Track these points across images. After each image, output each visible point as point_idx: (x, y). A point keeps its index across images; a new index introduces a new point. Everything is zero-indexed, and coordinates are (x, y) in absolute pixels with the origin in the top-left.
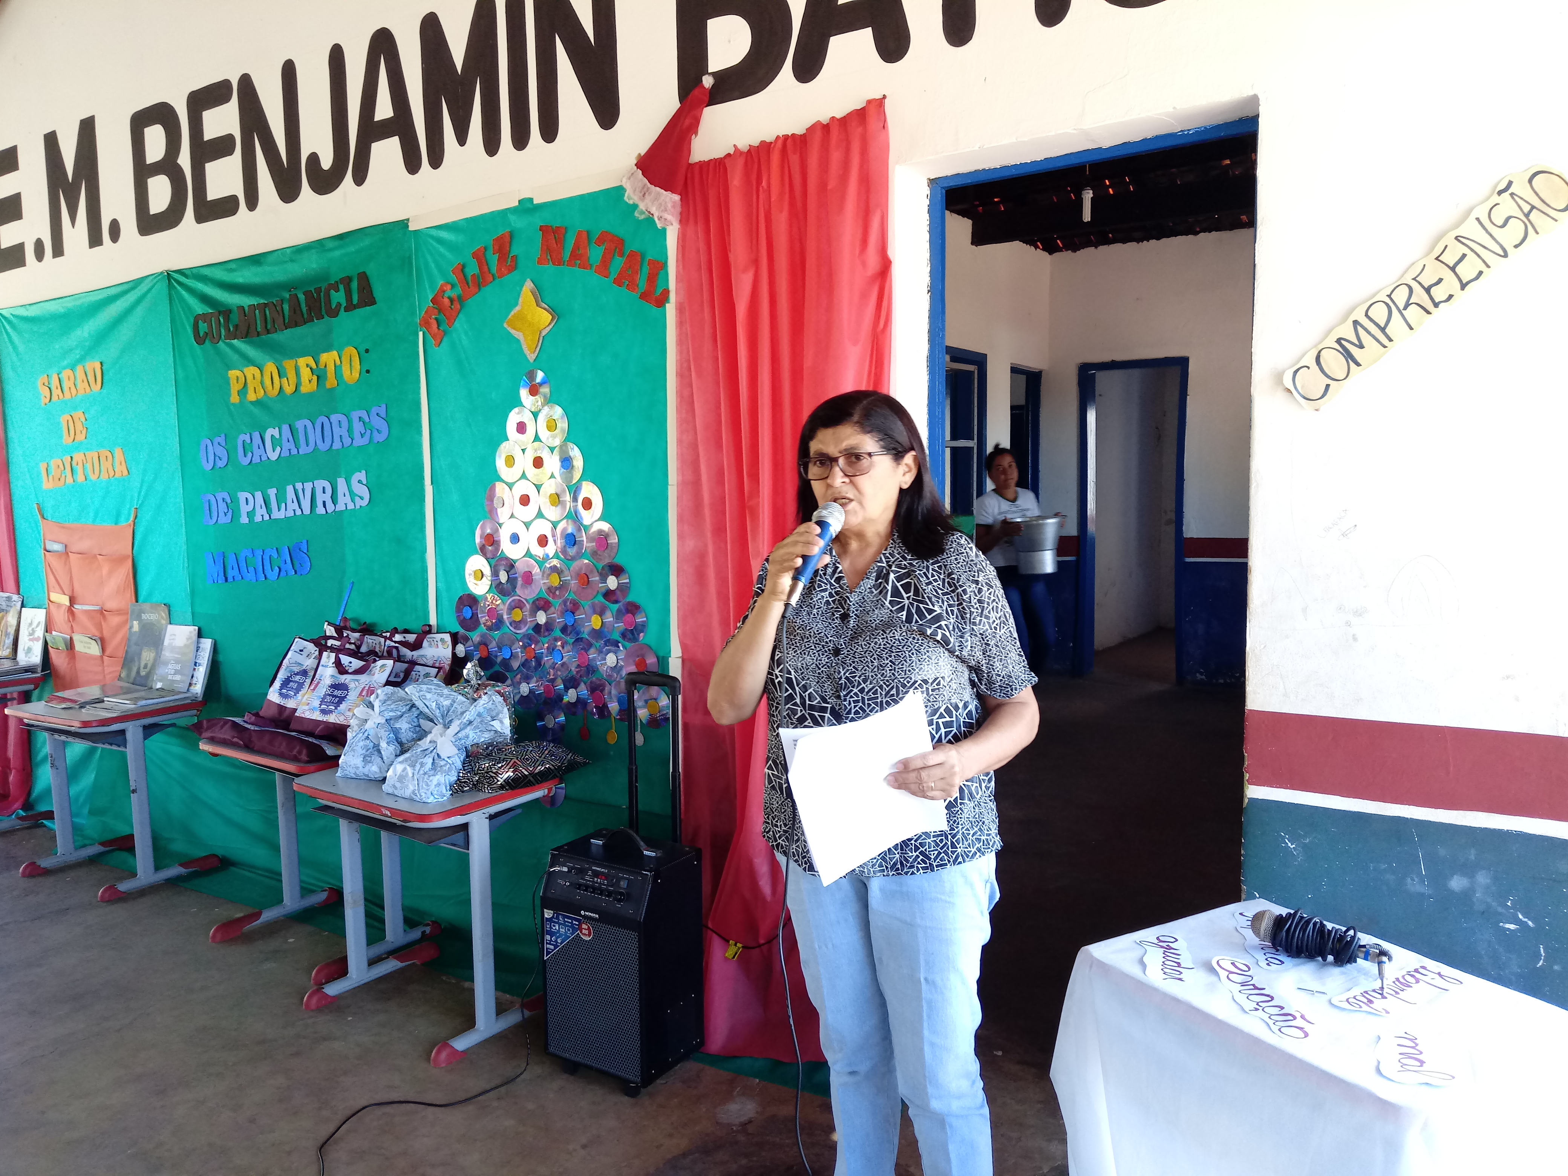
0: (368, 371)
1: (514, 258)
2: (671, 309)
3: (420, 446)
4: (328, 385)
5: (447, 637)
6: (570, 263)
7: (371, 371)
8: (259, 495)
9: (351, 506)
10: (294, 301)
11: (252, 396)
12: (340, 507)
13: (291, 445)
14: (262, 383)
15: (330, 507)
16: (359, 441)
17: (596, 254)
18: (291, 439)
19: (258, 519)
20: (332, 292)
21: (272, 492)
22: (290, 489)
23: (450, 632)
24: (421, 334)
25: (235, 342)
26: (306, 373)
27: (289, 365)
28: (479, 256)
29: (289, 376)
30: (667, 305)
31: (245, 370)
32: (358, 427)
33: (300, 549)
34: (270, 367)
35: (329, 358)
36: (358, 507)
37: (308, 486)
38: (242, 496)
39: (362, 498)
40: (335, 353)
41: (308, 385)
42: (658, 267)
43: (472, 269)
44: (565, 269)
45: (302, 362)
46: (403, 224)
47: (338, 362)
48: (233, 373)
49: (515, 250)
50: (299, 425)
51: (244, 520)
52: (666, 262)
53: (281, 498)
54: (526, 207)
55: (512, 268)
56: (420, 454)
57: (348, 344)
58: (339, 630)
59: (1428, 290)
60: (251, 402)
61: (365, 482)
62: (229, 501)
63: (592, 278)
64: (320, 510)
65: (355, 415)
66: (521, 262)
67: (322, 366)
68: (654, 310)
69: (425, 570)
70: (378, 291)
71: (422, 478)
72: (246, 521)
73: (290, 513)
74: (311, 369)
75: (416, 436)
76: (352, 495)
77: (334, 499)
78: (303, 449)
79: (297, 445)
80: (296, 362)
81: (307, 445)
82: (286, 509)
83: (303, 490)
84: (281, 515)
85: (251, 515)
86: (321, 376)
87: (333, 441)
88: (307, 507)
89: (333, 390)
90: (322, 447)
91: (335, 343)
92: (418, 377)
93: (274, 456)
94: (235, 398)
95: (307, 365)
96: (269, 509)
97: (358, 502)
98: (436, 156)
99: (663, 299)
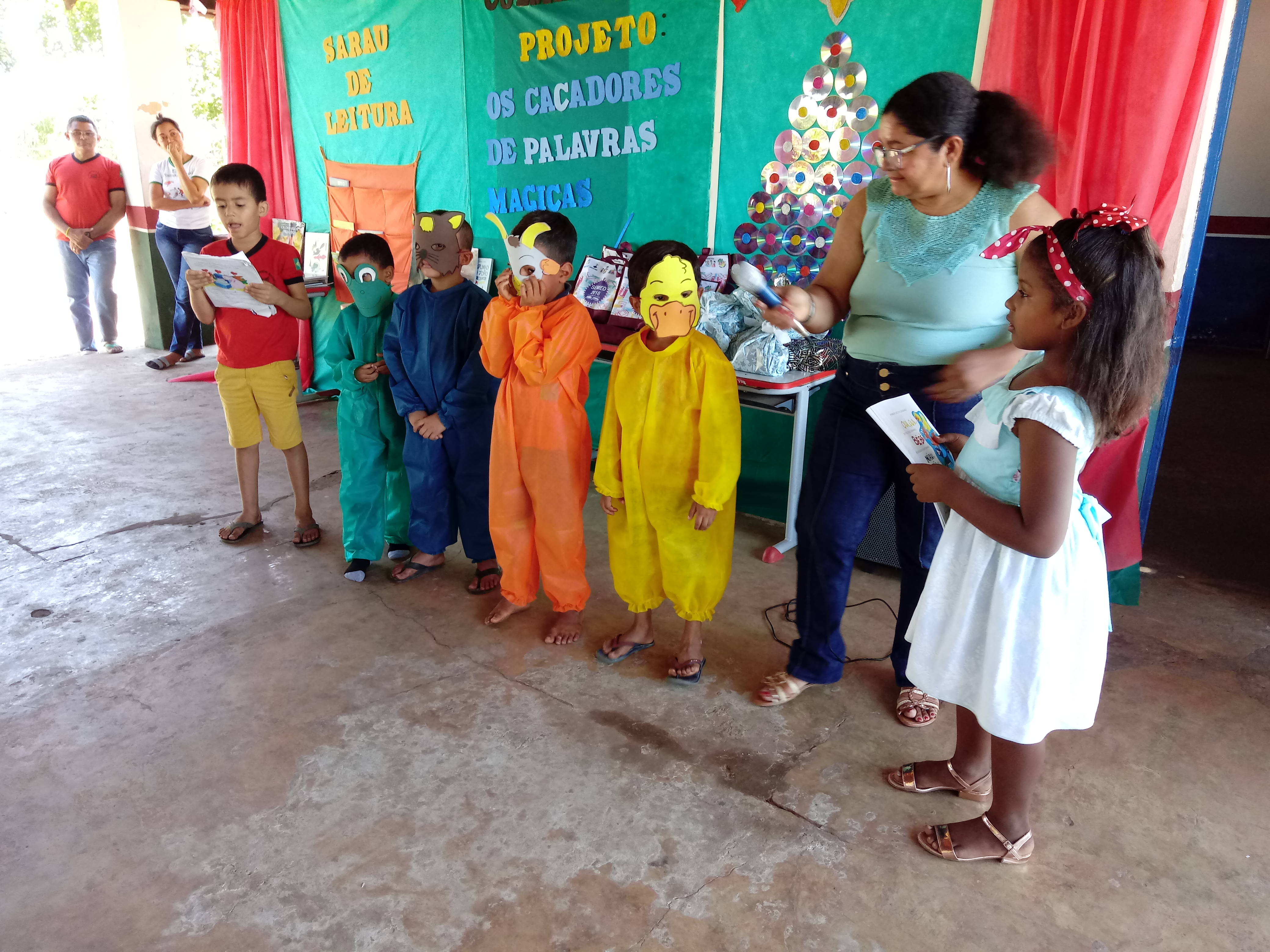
0: (663, 34)
3: (712, 99)
4: (622, 46)
5: (726, 259)
7: (666, 33)
8: (544, 141)
9: (637, 150)
11: (542, 56)
12: (626, 150)
13: (581, 98)
14: (554, 44)
15: (616, 151)
16: (649, 95)
18: (580, 92)
19: (542, 160)
21: (558, 138)
22: (576, 137)
23: (728, 254)
24: (722, 2)
25: (528, 8)
26: (600, 36)
27: (584, 28)
29: (583, 38)
31: (538, 33)
32: (649, 83)
33: (583, 186)
34: (564, 30)
35: (624, 23)
36: (644, 151)
37: (595, 133)
38: (527, 141)
39: (648, 143)
40: (631, 18)
41: (602, 45)
45: (596, 25)
47: (633, 25)
48: (523, 36)
50: (590, 81)
51: (528, 161)
53: (567, 143)
56: (712, 107)
57: (646, 9)
58: (619, 252)
60: (541, 61)
61: (652, 130)
62: (514, 146)
64: (606, 153)
65: (647, 72)
67: (617, 29)
69: (707, 203)
71: (711, 126)
72: (531, 162)
73: (575, 156)
74: (605, 31)
75: (709, 91)
76: (639, 141)
77: (620, 144)
78: (592, 102)
79: (586, 98)
80: (591, 26)
81: (597, 98)
82: (571, 153)
83: (590, 136)
84: (566, 157)
85: (535, 157)
86: (615, 37)
87: (623, 95)
88: (592, 152)
89: (626, 50)
90: (612, 100)
91: (632, 9)
92: (716, 38)
93: (561, 108)
94: (525, 57)
95: (602, 29)
96: (554, 153)
97: (645, 146)
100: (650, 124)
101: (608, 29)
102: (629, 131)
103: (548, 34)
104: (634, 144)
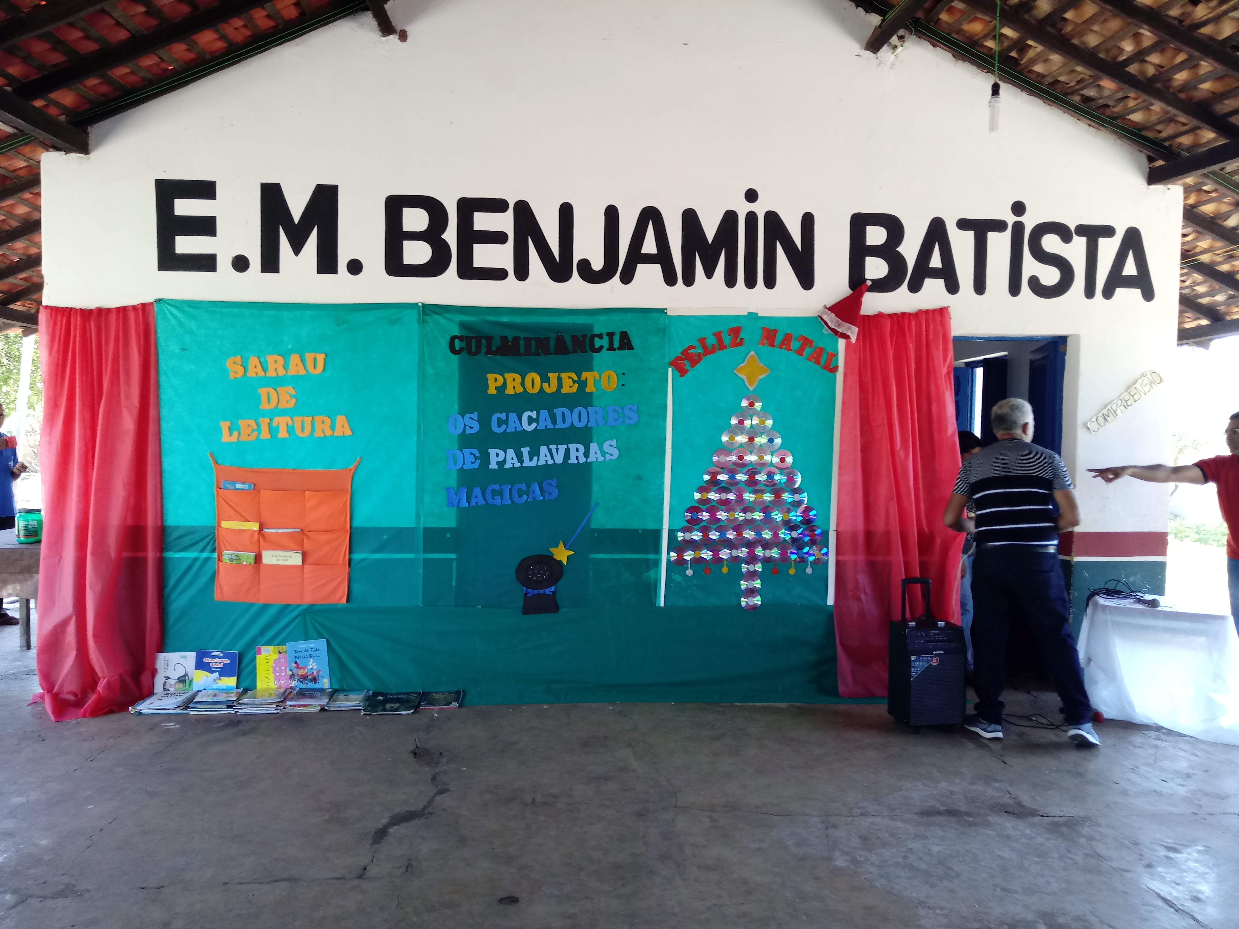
0: (623, 385)
1: (742, 339)
2: (840, 375)
3: (664, 428)
4: (588, 390)
6: (780, 347)
7: (626, 385)
8: (511, 452)
9: (601, 459)
10: (560, 340)
11: (509, 391)
12: (592, 459)
13: (549, 422)
14: (522, 384)
16: (611, 423)
17: (796, 345)
18: (548, 418)
19: (508, 465)
20: (596, 339)
21: (525, 451)
22: (544, 450)
24: (670, 370)
25: (497, 357)
26: (567, 383)
27: (553, 376)
28: (718, 335)
29: (552, 382)
30: (837, 373)
31: (506, 375)
32: (611, 415)
33: (549, 484)
34: (533, 376)
35: (590, 376)
36: (607, 459)
37: (562, 448)
38: (492, 452)
39: (612, 455)
40: (595, 373)
41: (569, 387)
42: (834, 356)
43: (711, 341)
44: (776, 349)
45: (565, 375)
46: (662, 311)
47: (598, 378)
48: (492, 376)
49: (742, 335)
50: (558, 411)
51: (493, 466)
52: (838, 354)
53: (534, 454)
54: (753, 316)
55: (741, 343)
56: (664, 432)
57: (608, 368)
59: (1126, 401)
60: (509, 395)
61: (615, 446)
62: (478, 454)
63: (793, 356)
64: (572, 461)
65: (610, 409)
66: (745, 342)
67: (583, 378)
68: (829, 374)
69: (662, 494)
70: (635, 342)
71: (664, 445)
72: (496, 467)
73: (542, 462)
74: (573, 380)
75: (661, 423)
76: (604, 454)
77: (587, 454)
78: (560, 425)
79: (554, 422)
80: (559, 375)
81: (564, 423)
82: (538, 460)
83: (557, 450)
84: (534, 463)
85: (501, 464)
86: (582, 384)
87: (588, 422)
88: (559, 459)
89: (591, 394)
90: (577, 424)
91: (596, 367)
92: (666, 392)
93: (530, 428)
94: (492, 391)
95: (570, 378)
96: (520, 460)
97: (608, 457)
98: (689, 280)
99: (835, 370)
100: (614, 443)
101: (576, 378)
102: (594, 447)
103: (518, 378)
104: (599, 455)
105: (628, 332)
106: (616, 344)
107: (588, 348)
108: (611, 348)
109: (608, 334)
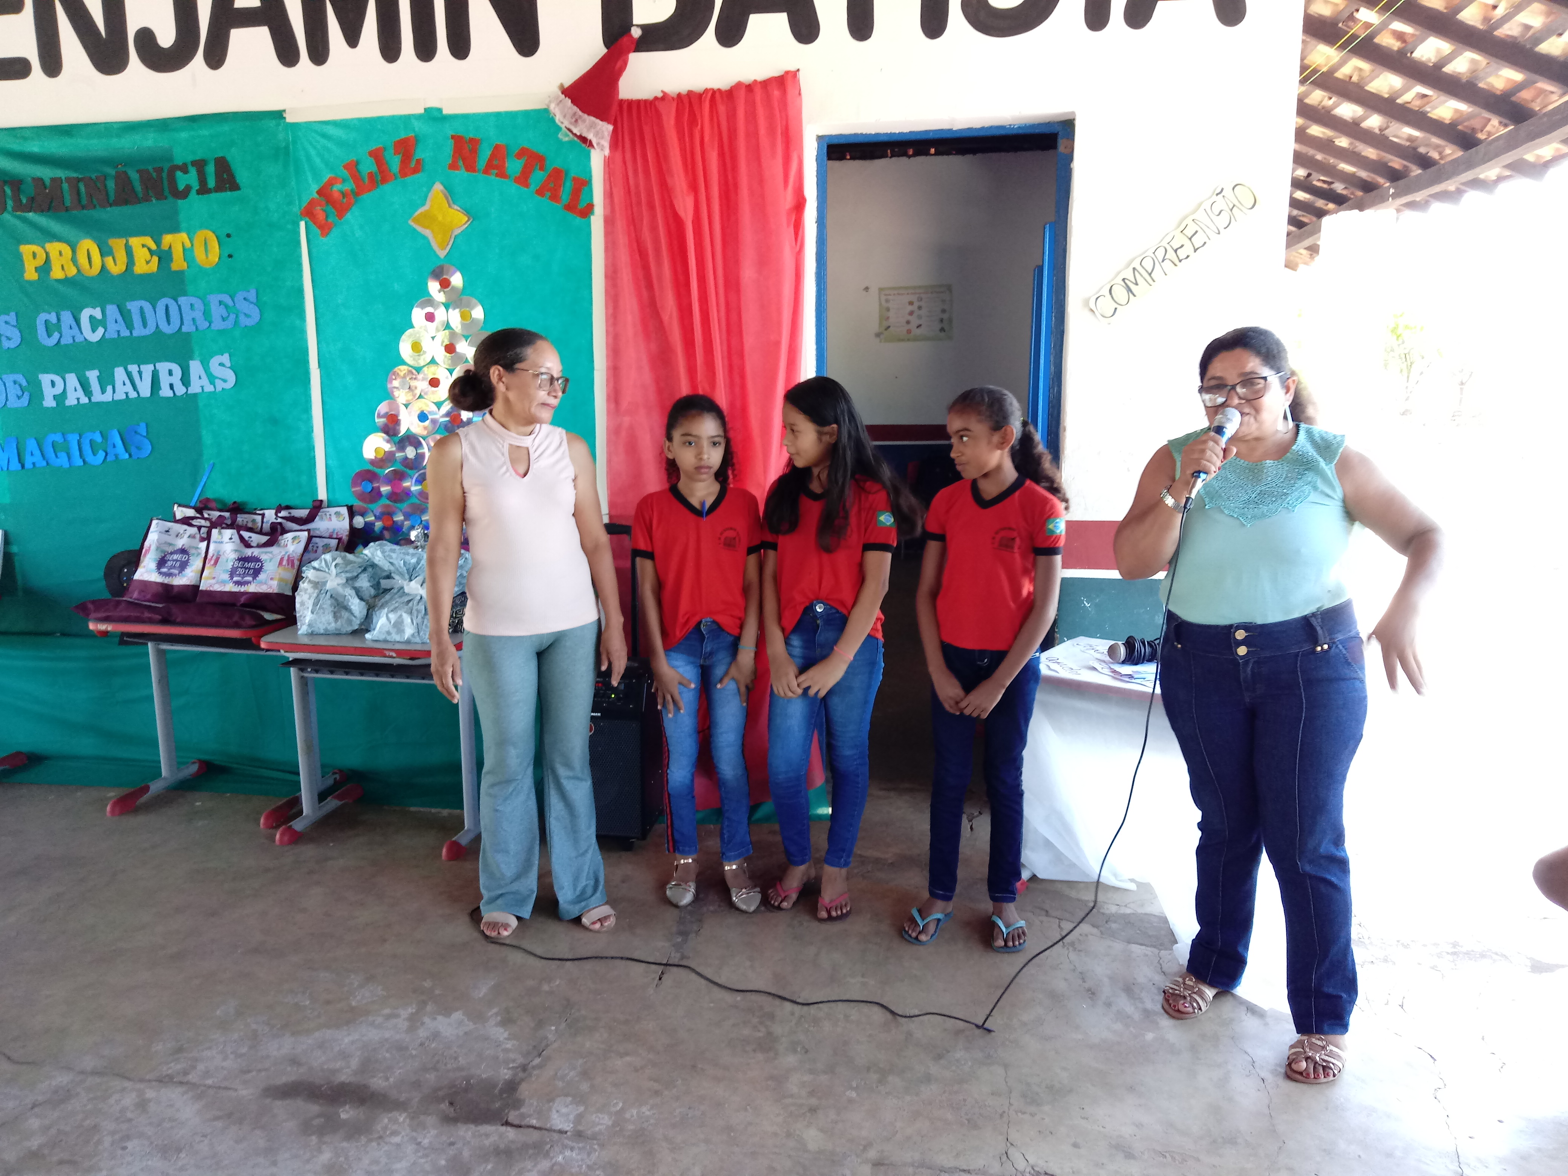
0: (230, 256)
1: (419, 162)
2: (597, 222)
3: (303, 332)
4: (175, 266)
5: (344, 511)
6: (486, 171)
7: (235, 256)
8: (72, 380)
9: (209, 388)
10: (123, 180)
11: (57, 273)
12: (195, 388)
13: (122, 326)
14: (74, 260)
15: (180, 390)
16: (218, 324)
17: (514, 166)
18: (120, 319)
19: (71, 401)
20: (179, 174)
21: (93, 375)
22: (119, 374)
23: (347, 506)
24: (302, 224)
25: (31, 215)
26: (141, 255)
27: (117, 244)
28: (377, 155)
29: (117, 255)
30: (592, 217)
31: (48, 246)
32: (216, 311)
33: (135, 432)
34: (88, 245)
35: (175, 241)
36: (219, 389)
37: (148, 369)
38: (45, 379)
39: (225, 381)
40: (184, 236)
41: (145, 264)
42: (582, 184)
43: (368, 166)
44: (480, 176)
45: (135, 242)
46: (279, 115)
47: (188, 244)
48: (26, 250)
49: (419, 154)
50: (133, 306)
51: (49, 402)
52: (591, 180)
53: (106, 380)
54: (433, 115)
55: (417, 169)
56: (305, 341)
57: (203, 226)
58: (199, 510)
59: (1176, 251)
60: (57, 281)
61: (228, 365)
62: (24, 383)
63: (512, 189)
64: (165, 392)
65: (214, 300)
66: (428, 166)
67: (165, 246)
68: (578, 220)
69: (311, 448)
70: (242, 176)
71: (307, 362)
72: (53, 404)
73: (120, 396)
74: (149, 249)
75: (298, 322)
76: (212, 379)
77: (185, 380)
78: (139, 331)
79: (130, 326)
80: (127, 241)
81: (145, 325)
82: (114, 392)
83: (140, 373)
84: (108, 397)
85: (60, 398)
86: (164, 257)
87: (182, 323)
88: (145, 390)
89: (181, 273)
90: (165, 328)
91: (183, 225)
92: (300, 265)
93: (95, 337)
94: (30, 274)
95: (143, 246)
96: (87, 392)
97: (220, 385)
98: (319, 54)
99: (587, 211)
100: (225, 358)
101: (153, 247)
102: (195, 367)
103: (67, 250)
104: (205, 381)
105: (229, 158)
106: (211, 183)
107: (166, 192)
108: (203, 190)
109: (194, 163)
